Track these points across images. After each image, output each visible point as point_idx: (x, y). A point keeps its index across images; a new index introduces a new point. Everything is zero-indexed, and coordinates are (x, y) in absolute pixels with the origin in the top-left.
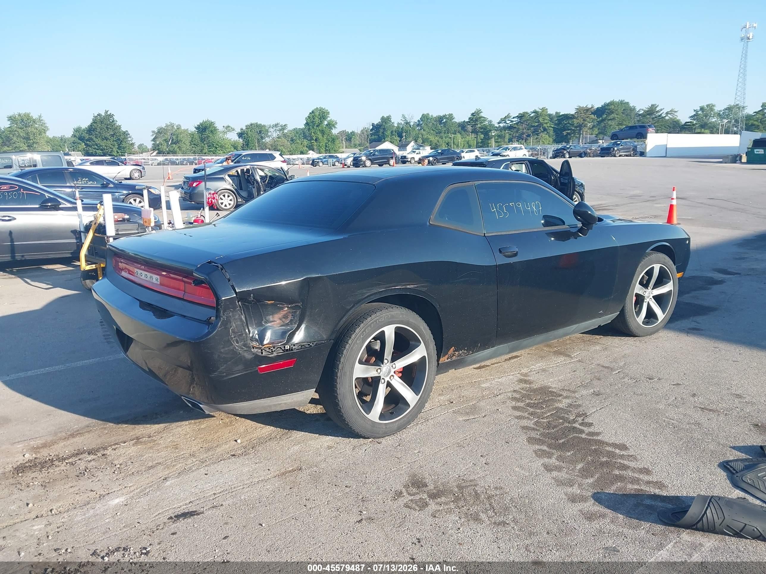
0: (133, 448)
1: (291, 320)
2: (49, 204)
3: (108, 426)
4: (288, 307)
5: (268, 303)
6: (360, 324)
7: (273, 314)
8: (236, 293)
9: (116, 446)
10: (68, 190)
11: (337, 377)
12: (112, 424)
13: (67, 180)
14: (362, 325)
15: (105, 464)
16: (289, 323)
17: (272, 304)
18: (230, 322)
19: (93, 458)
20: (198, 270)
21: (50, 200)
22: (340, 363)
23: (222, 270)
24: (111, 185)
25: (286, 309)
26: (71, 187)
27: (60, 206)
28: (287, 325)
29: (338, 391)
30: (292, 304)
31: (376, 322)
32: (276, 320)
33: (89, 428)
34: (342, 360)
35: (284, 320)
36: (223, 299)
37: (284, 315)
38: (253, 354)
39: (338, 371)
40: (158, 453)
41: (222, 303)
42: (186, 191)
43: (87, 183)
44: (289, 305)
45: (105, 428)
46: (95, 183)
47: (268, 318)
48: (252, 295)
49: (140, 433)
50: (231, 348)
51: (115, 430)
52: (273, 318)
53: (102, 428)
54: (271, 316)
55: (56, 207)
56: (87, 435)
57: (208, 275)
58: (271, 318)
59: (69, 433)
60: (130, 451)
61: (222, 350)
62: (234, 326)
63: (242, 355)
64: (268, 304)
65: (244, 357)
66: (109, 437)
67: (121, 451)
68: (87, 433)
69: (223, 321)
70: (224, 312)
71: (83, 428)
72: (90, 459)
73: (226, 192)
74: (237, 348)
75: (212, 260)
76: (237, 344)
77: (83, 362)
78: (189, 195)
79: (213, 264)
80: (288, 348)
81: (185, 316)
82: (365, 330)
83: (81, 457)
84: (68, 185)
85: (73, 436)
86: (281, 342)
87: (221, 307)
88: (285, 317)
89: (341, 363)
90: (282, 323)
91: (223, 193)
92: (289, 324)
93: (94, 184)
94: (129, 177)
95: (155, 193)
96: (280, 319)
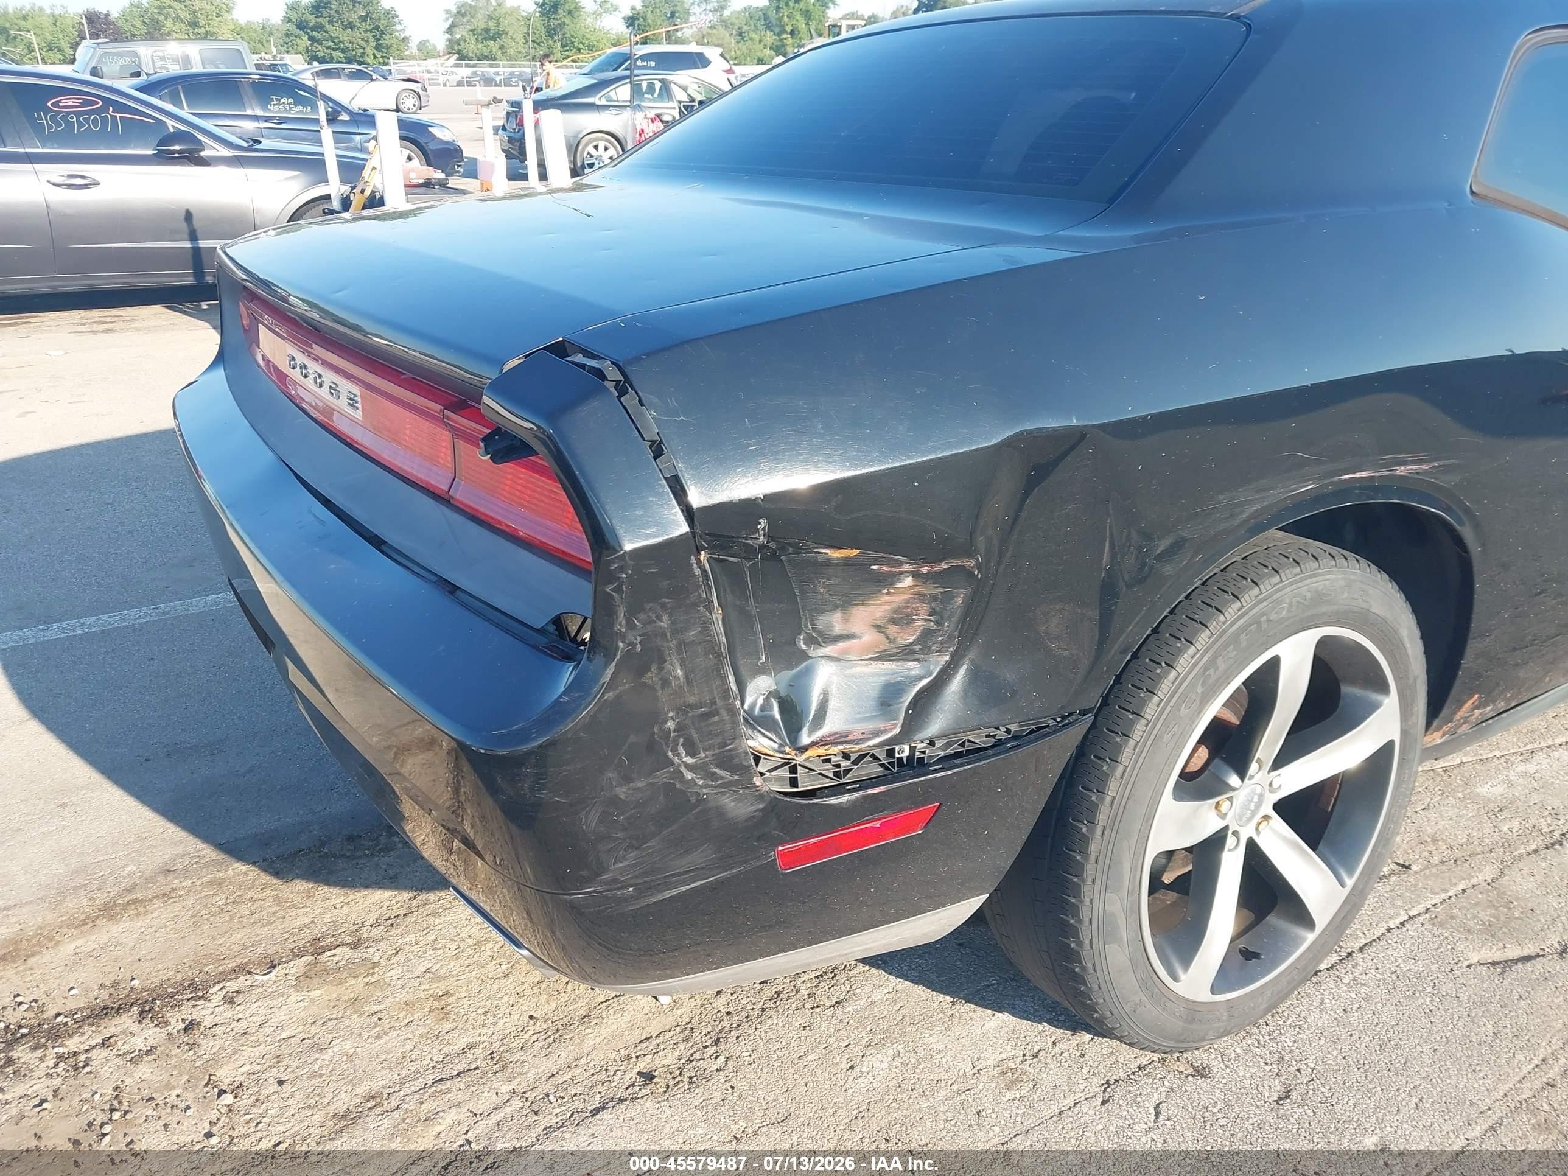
0: (294, 998)
1: (927, 634)
2: (177, 148)
3: (230, 872)
4: (915, 575)
5: (830, 558)
6: (1196, 633)
7: (846, 603)
8: (690, 514)
9: (242, 982)
10: (249, 126)
11: (1084, 853)
12: (245, 868)
13: (246, 100)
14: (1203, 638)
15: (185, 1078)
16: (917, 648)
17: (847, 562)
18: (662, 660)
19: (151, 1042)
20: (504, 386)
21: (179, 136)
22: (1102, 800)
23: (622, 392)
24: (344, 117)
25: (908, 581)
26: (256, 118)
27: (203, 154)
28: (907, 653)
29: (1085, 912)
30: (939, 561)
31: (1259, 623)
32: (855, 630)
33: (171, 876)
34: (1112, 788)
35: (892, 630)
36: (628, 547)
37: (896, 611)
38: (761, 797)
39: (1092, 831)
40: (378, 1037)
41: (622, 569)
42: (512, 135)
43: (291, 108)
44: (925, 562)
45: (219, 884)
46: (309, 110)
47: (822, 620)
48: (763, 523)
49: (327, 918)
50: (662, 776)
51: (250, 894)
52: (846, 620)
53: (211, 883)
54: (838, 615)
55: (193, 157)
56: (159, 914)
57: (552, 416)
58: (835, 622)
59: (102, 898)
60: (281, 1016)
61: (621, 792)
62: (677, 678)
63: (712, 804)
64: (828, 563)
65: (720, 812)
66: (225, 928)
67: (252, 1010)
68: (157, 904)
69: (629, 655)
70: (631, 614)
71: (151, 880)
72: (138, 1043)
73: (602, 139)
74: (689, 776)
75: (571, 337)
76: (689, 760)
77: (209, 598)
78: (518, 144)
79: (579, 358)
80: (906, 753)
81: (452, 589)
82: (1213, 662)
83: (112, 1026)
84: (249, 112)
85: (110, 911)
86: (877, 733)
87: (619, 589)
88: (901, 618)
89: (1108, 799)
90: (884, 646)
91: (591, 141)
92: (915, 652)
93: (306, 113)
94: (395, 108)
95: (442, 137)
96: (878, 628)
